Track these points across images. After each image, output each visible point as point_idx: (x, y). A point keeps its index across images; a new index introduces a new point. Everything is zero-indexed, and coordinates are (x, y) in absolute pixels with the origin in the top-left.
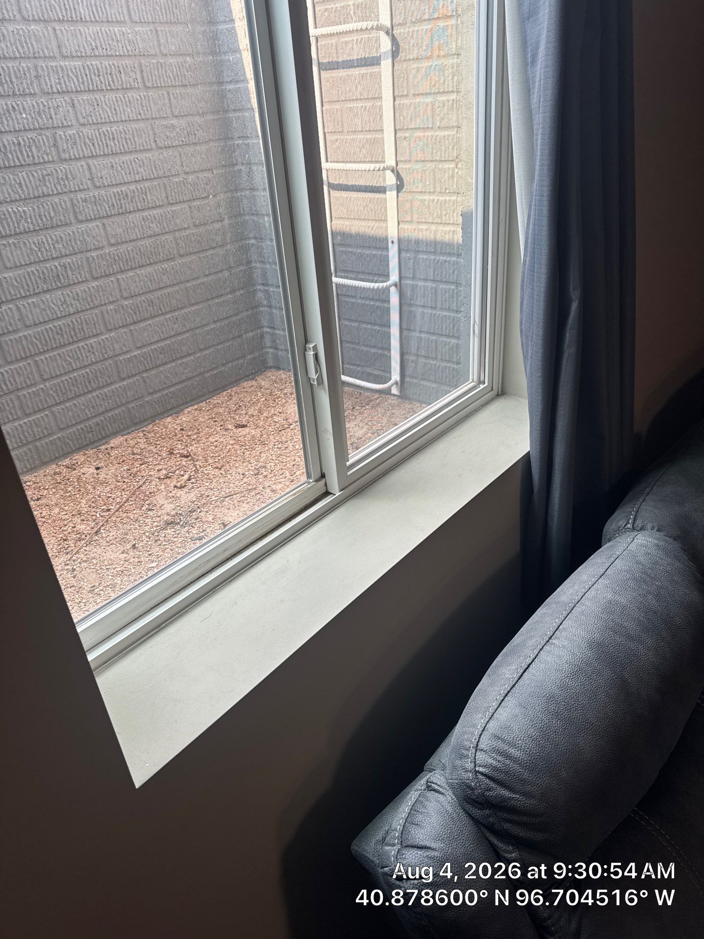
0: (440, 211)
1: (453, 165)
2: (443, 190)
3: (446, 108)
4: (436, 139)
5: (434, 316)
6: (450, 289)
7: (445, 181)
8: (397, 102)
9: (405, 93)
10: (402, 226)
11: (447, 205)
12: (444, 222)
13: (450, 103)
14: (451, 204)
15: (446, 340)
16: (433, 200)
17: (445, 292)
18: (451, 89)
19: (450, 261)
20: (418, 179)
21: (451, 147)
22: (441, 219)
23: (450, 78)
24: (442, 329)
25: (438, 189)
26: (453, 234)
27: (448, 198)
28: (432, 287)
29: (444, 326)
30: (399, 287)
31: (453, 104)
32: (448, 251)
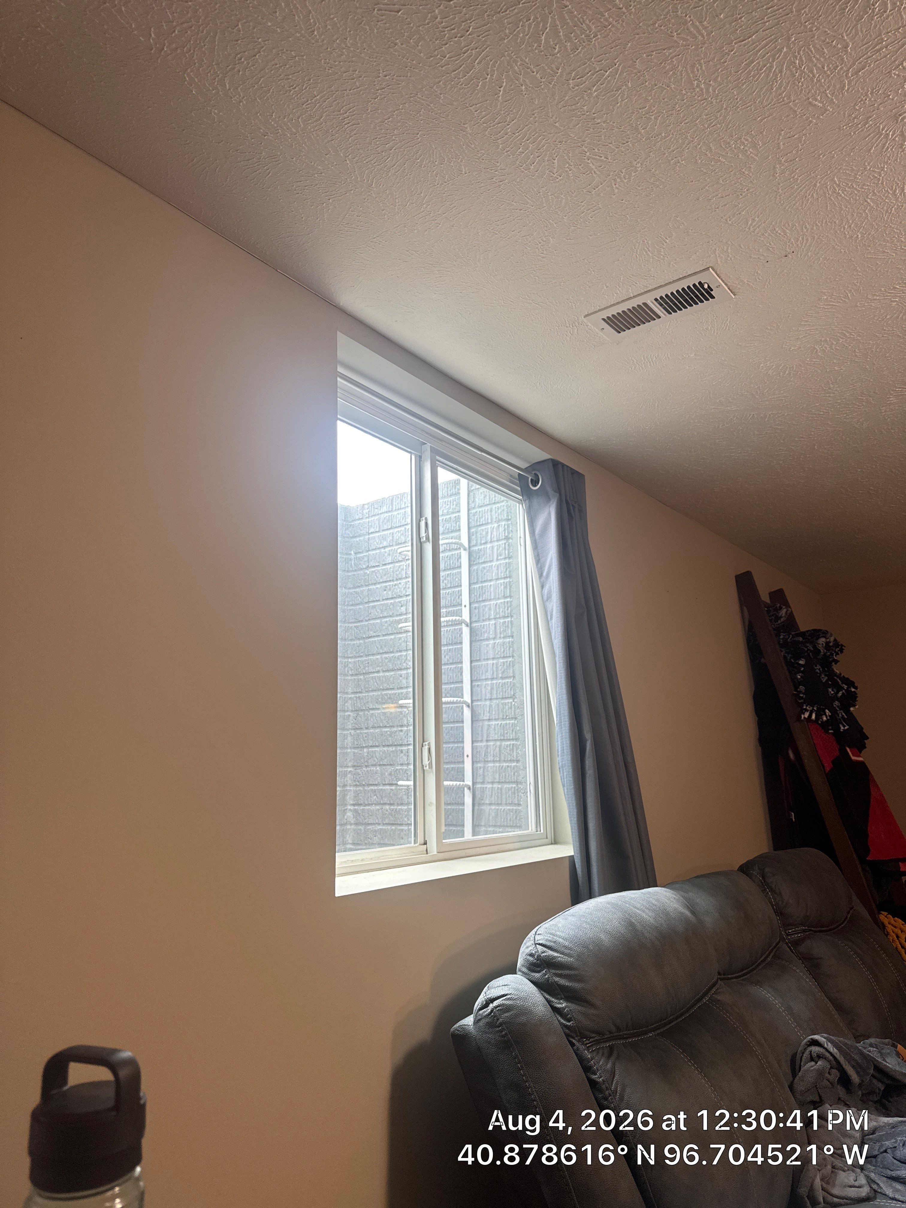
0: (502, 731)
1: (511, 700)
2: (505, 717)
3: (505, 666)
4: (499, 685)
6: (512, 787)
7: (506, 711)
8: (473, 664)
9: (478, 659)
10: (475, 744)
11: (508, 727)
12: (506, 738)
13: (508, 662)
14: (511, 725)
16: (498, 724)
17: (509, 790)
18: (508, 655)
20: (487, 711)
21: (509, 689)
22: (504, 737)
23: (508, 649)
26: (513, 746)
27: (508, 722)
28: (498, 788)
29: (509, 819)
30: (472, 790)
31: (510, 664)
32: (509, 759)
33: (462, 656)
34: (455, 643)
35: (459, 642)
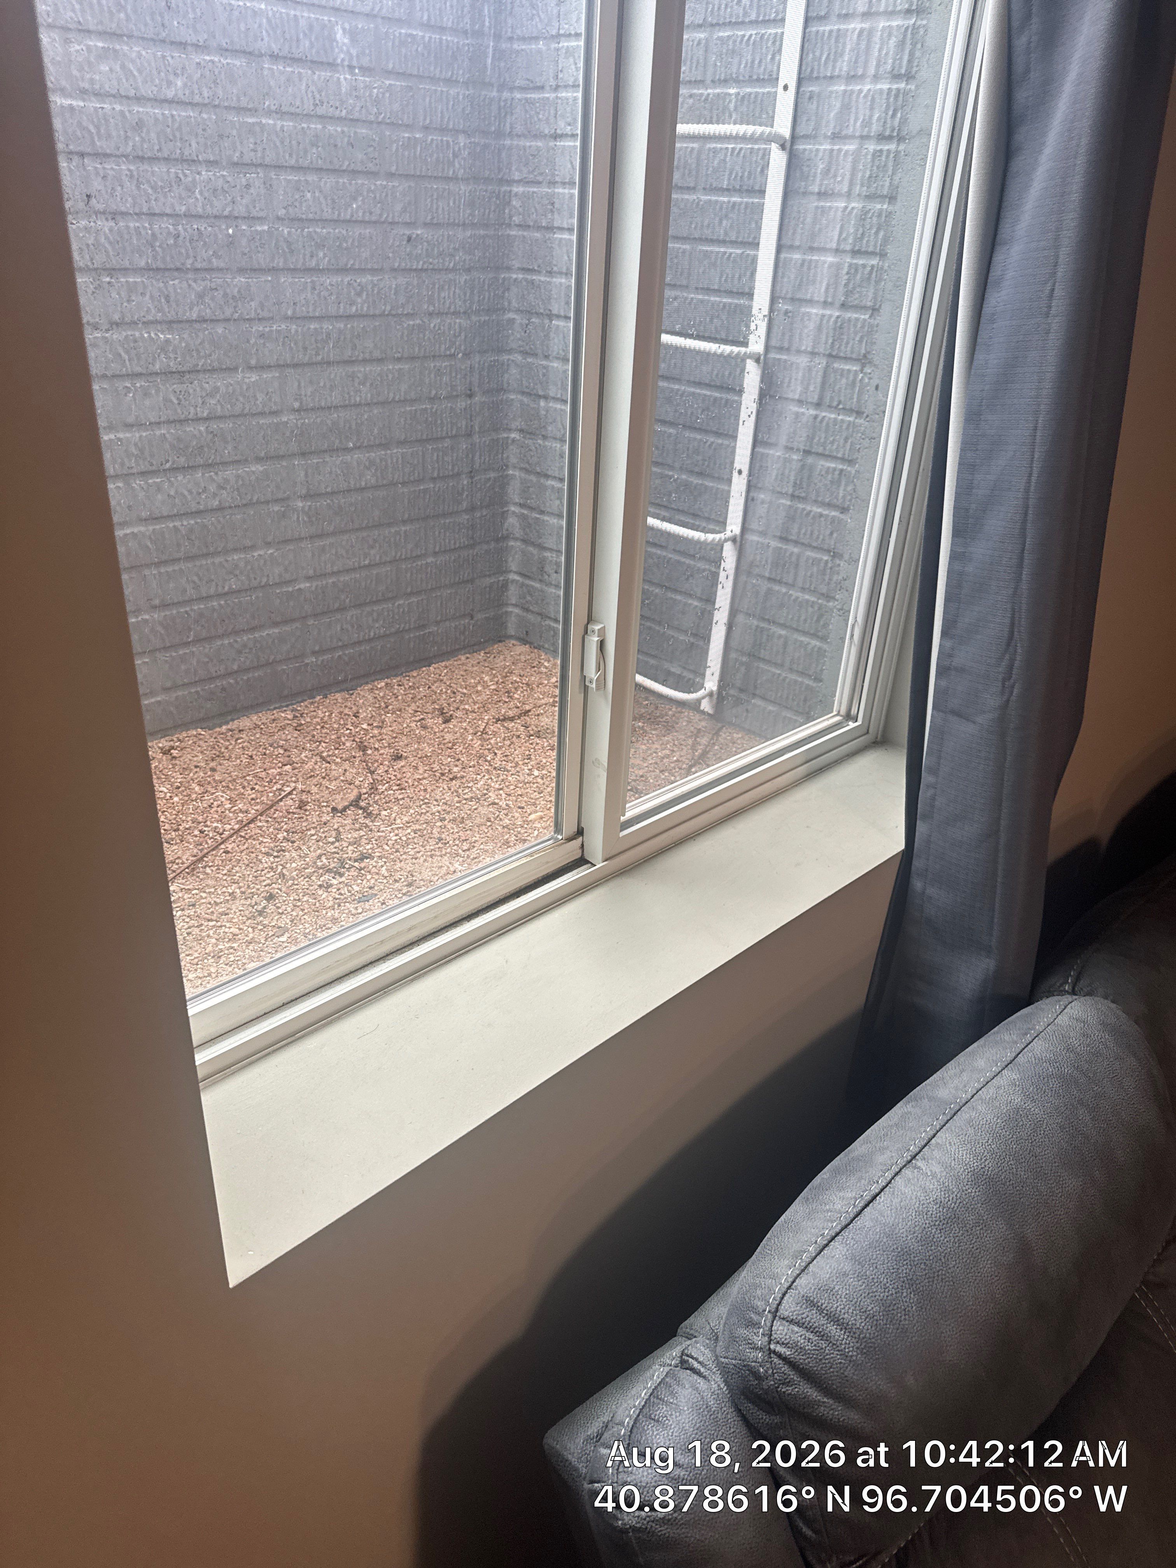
0: (823, 435)
1: (856, 367)
2: (835, 404)
3: (858, 277)
5: (789, 599)
6: (821, 560)
7: (840, 391)
8: (782, 256)
9: (798, 243)
10: (760, 450)
11: (837, 428)
12: (827, 453)
13: (867, 270)
14: (845, 426)
15: (802, 638)
17: (813, 563)
18: (871, 249)
21: (857, 339)
22: (825, 449)
23: (873, 231)
24: (798, 621)
25: (827, 400)
26: (840, 474)
27: (840, 417)
28: (792, 553)
29: (803, 617)
31: (871, 273)
32: (827, 500)
33: (759, 228)
34: (747, 191)
35: (757, 188)
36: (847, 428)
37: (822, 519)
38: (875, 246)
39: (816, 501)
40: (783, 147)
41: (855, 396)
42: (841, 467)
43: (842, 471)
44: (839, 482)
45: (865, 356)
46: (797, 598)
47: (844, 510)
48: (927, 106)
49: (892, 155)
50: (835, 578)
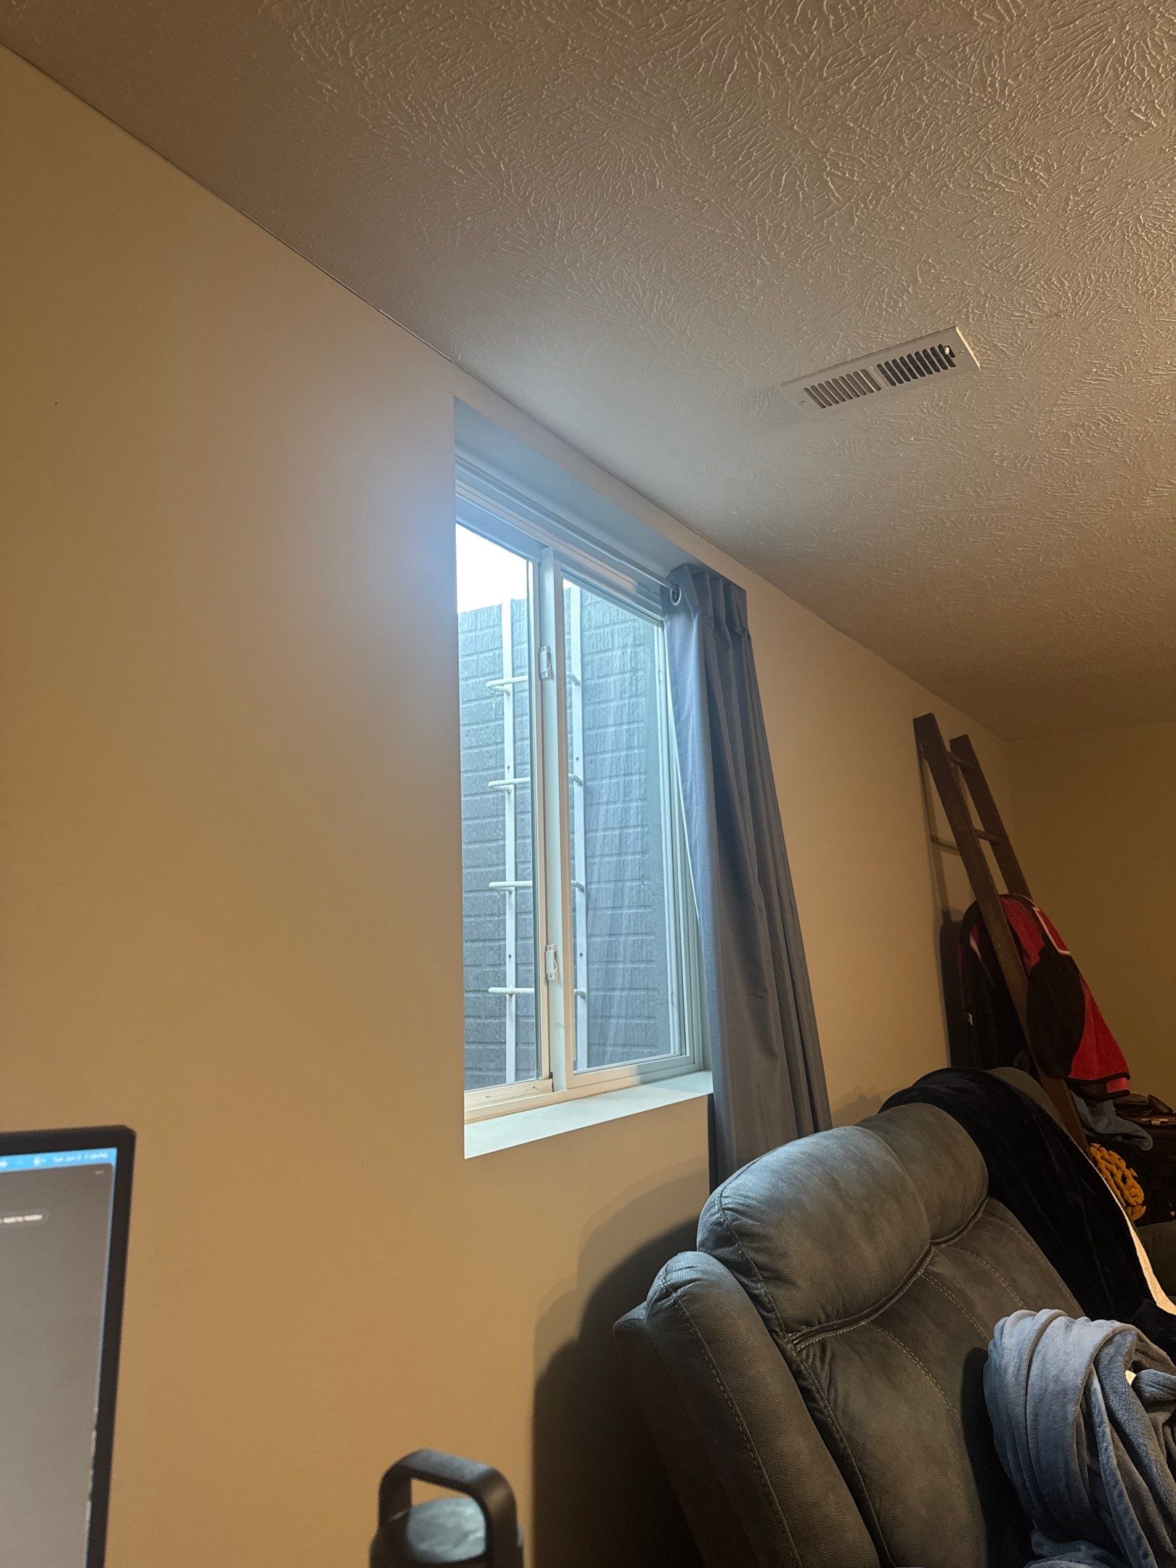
5: (625, 1026)
9: (595, 828)
10: (592, 940)
13: (636, 833)
15: (638, 1050)
19: (639, 968)
20: (606, 897)
24: (634, 1038)
25: (626, 904)
33: (574, 824)
36: (641, 915)
37: (636, 971)
38: (637, 822)
39: (632, 962)
40: (580, 784)
41: (642, 899)
42: (641, 938)
43: (642, 940)
44: (642, 947)
45: (643, 876)
46: (630, 1023)
47: (648, 962)
48: (653, 751)
49: (638, 781)
50: (652, 1004)
